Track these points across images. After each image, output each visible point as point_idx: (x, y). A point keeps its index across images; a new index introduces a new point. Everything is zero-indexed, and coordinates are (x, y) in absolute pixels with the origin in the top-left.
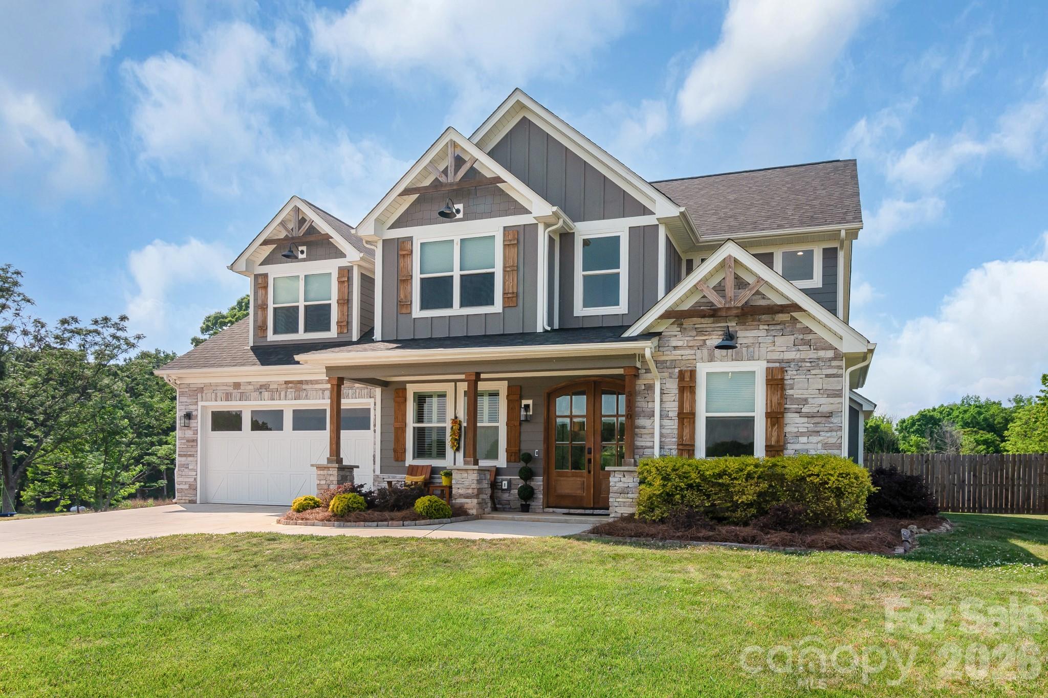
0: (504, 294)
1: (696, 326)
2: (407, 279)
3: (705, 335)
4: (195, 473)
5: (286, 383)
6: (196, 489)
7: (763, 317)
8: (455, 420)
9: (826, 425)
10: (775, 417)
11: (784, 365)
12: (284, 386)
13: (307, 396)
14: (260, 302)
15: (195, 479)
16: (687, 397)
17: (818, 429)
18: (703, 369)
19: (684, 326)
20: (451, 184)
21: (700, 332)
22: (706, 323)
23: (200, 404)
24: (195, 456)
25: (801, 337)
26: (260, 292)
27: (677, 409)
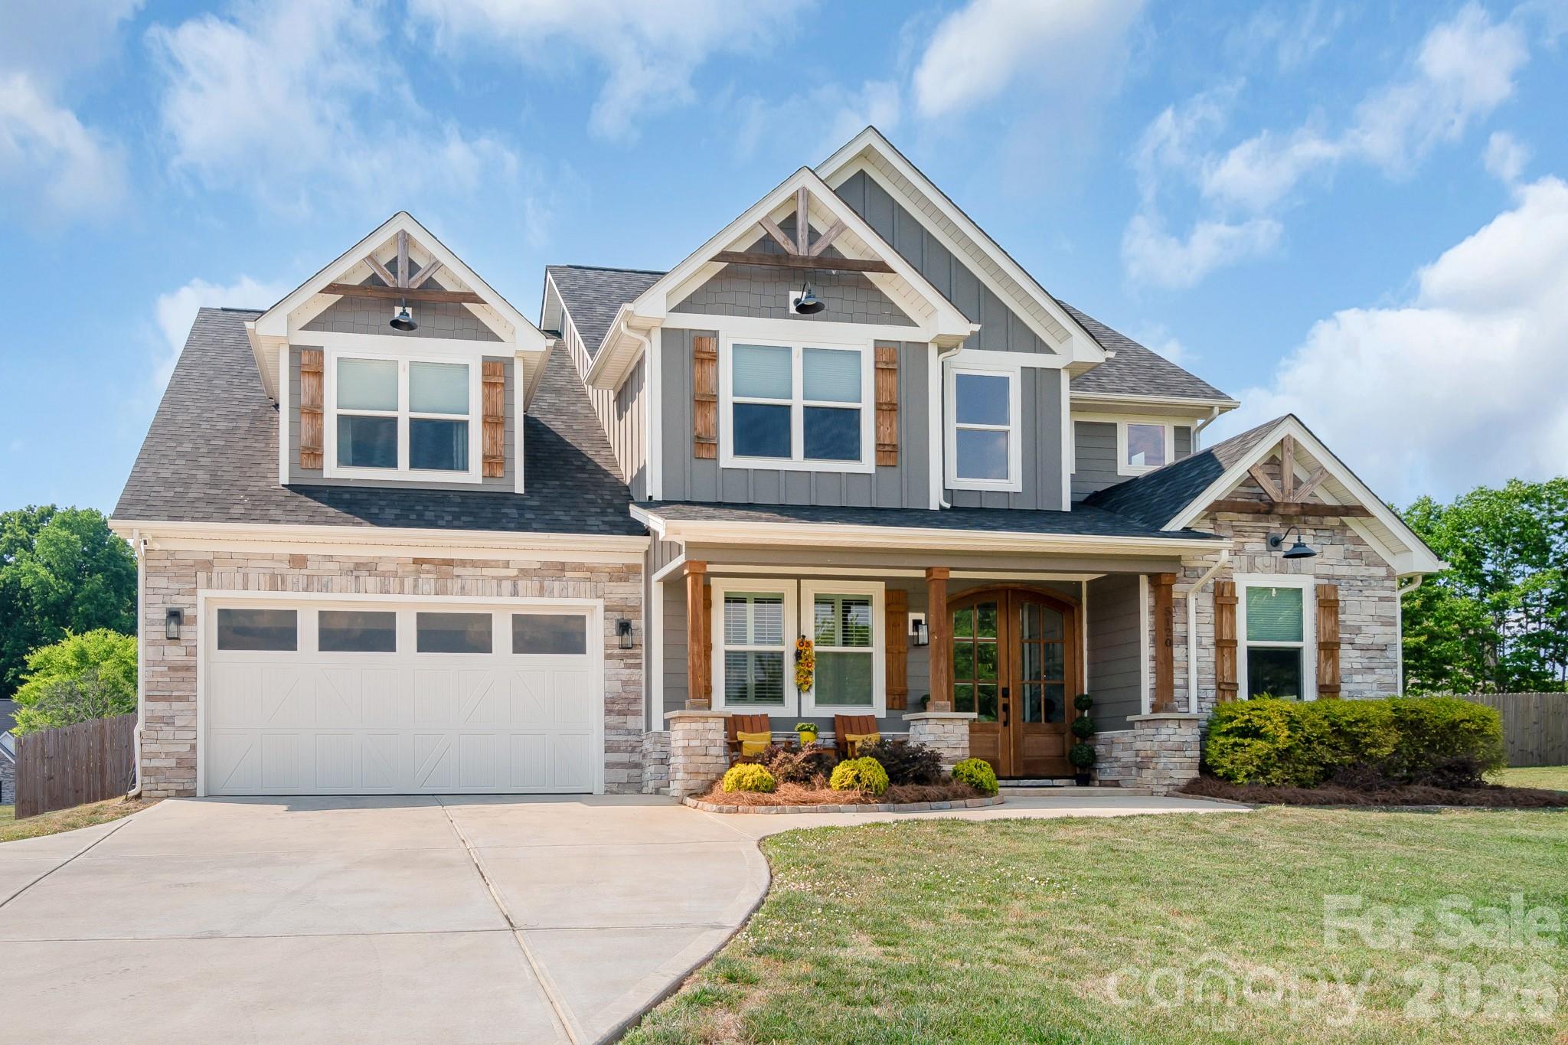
0: (878, 445)
1: (1234, 523)
2: (707, 401)
3: (1244, 537)
4: (191, 735)
5: (416, 561)
6: (194, 768)
7: (1310, 518)
8: (802, 640)
9: (1382, 660)
10: (1329, 648)
11: (1334, 582)
12: (413, 567)
13: (463, 588)
14: (305, 400)
15: (194, 748)
16: (1227, 618)
17: (1373, 665)
18: (1243, 582)
19: (1218, 522)
20: (804, 259)
21: (1239, 532)
22: (1244, 520)
23: (202, 593)
24: (193, 699)
25: (1352, 548)
26: (307, 382)
27: (1212, 634)
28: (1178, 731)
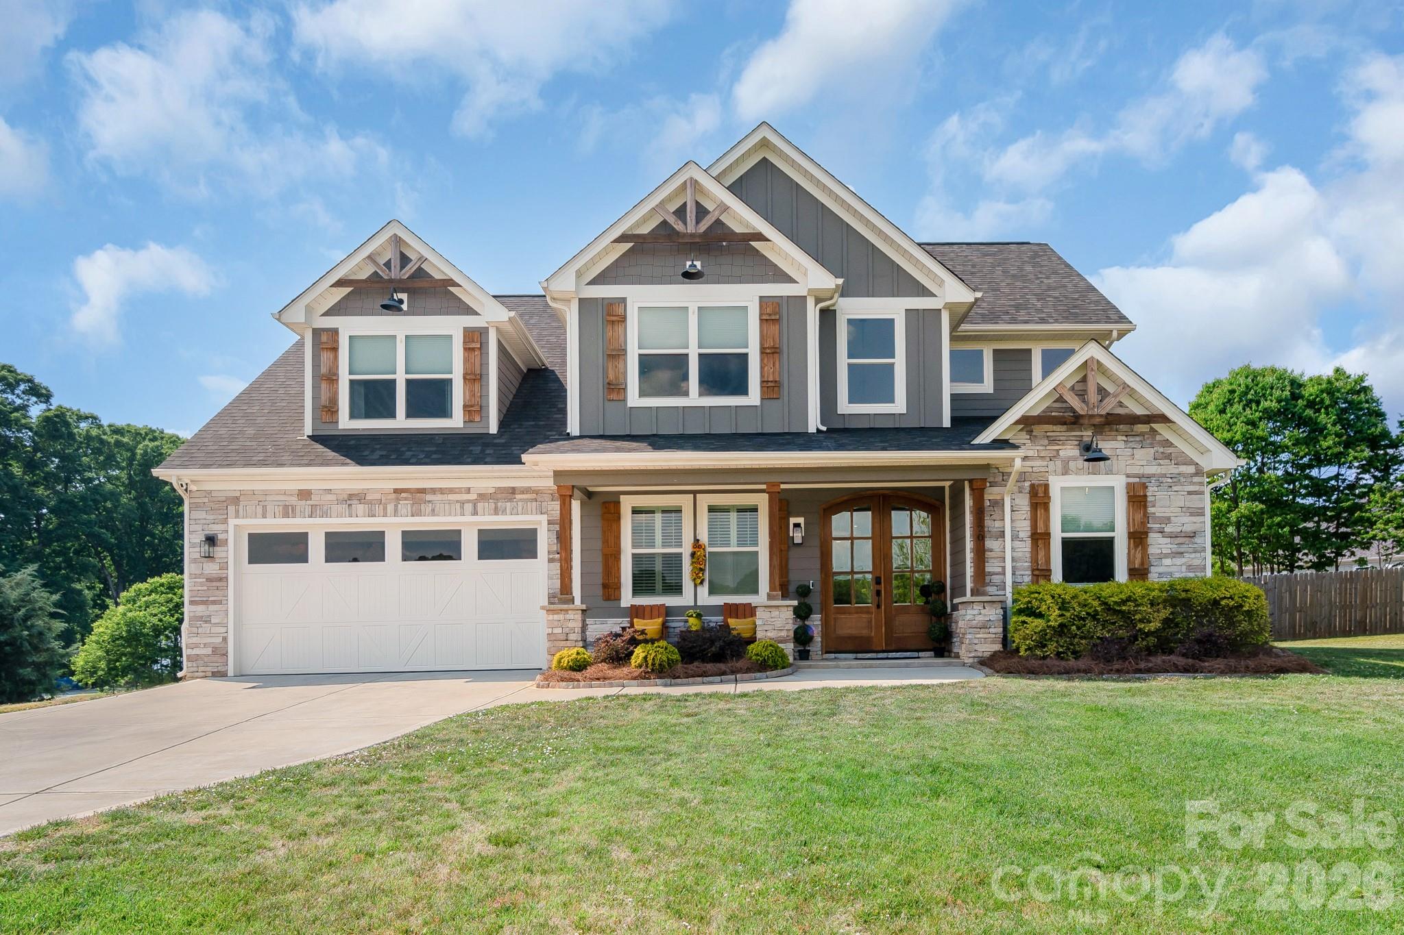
0: (762, 382)
1: (1048, 434)
2: (617, 354)
3: (1059, 445)
4: (224, 630)
5: (396, 491)
6: (226, 655)
7: (1121, 426)
8: (697, 544)
9: (1190, 546)
10: (1138, 537)
11: (1144, 480)
12: (394, 496)
13: (433, 510)
14: (324, 370)
15: (225, 639)
16: (1041, 514)
17: (1182, 550)
18: (1057, 484)
19: (1034, 434)
20: (692, 235)
21: (1053, 441)
22: (1058, 431)
23: (232, 522)
24: (225, 602)
25: (1161, 450)
26: (326, 356)
27: (1029, 529)
28: (983, 611)
